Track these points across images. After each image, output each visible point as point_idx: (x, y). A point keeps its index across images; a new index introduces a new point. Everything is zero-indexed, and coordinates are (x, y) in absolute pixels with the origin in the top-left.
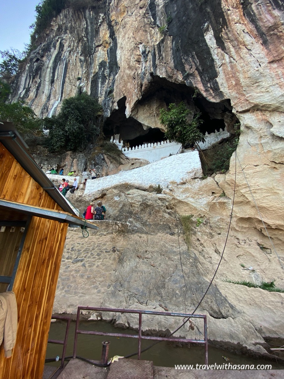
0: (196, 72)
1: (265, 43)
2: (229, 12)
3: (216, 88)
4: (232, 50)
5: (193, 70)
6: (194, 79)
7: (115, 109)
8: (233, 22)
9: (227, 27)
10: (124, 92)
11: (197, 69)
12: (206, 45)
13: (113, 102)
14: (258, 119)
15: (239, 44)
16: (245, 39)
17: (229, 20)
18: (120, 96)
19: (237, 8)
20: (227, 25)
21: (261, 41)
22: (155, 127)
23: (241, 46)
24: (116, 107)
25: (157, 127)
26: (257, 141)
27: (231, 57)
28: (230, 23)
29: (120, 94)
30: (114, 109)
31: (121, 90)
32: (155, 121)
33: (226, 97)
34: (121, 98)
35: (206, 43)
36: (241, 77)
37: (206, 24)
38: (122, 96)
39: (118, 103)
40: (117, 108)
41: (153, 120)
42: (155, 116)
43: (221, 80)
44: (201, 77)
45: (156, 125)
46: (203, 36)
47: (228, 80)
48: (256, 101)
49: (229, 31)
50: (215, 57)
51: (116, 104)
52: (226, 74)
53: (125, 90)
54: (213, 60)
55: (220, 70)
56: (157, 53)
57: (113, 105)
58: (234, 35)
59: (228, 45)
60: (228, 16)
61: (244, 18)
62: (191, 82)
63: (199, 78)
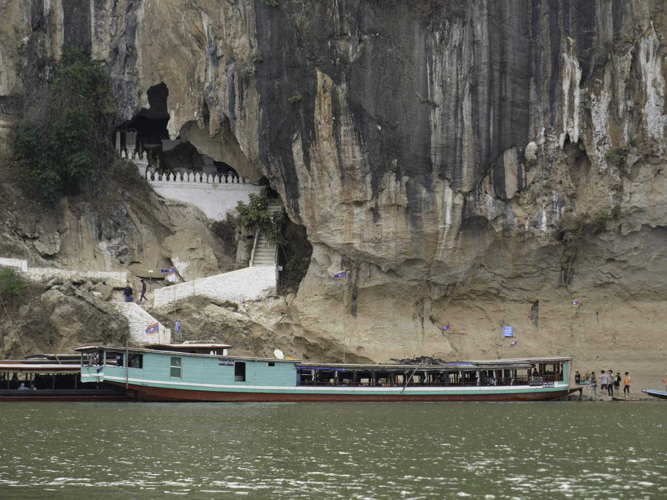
0: (281, 179)
1: (342, 178)
2: (319, 126)
3: (297, 211)
4: (316, 173)
5: (279, 175)
6: (279, 184)
7: (144, 110)
8: (322, 140)
9: (316, 143)
10: (162, 72)
11: (282, 176)
12: (293, 161)
13: (140, 94)
14: (324, 254)
15: (323, 169)
16: (329, 165)
17: (318, 136)
18: (154, 80)
19: (328, 123)
20: (316, 141)
21: (340, 174)
22: (221, 161)
23: (325, 173)
24: (145, 104)
25: (224, 161)
26: (319, 274)
27: (313, 180)
28: (319, 139)
29: (152, 74)
30: (143, 108)
31: (153, 63)
32: (222, 152)
33: (304, 224)
34: (155, 84)
35: (293, 157)
36: (316, 210)
37: (295, 136)
38: (158, 82)
39: (149, 92)
40: (148, 106)
41: (218, 148)
42: (221, 142)
43: (302, 202)
44: (286, 186)
45: (222, 158)
46: (291, 147)
47: (307, 208)
48: (324, 240)
49: (316, 150)
50: (299, 177)
51: (145, 97)
52: (307, 201)
53: (164, 68)
54: (297, 179)
55: (302, 192)
56: (237, 92)
57: (140, 99)
58: (320, 155)
59: (313, 164)
60: (318, 131)
61: (332, 138)
62: (275, 186)
63: (284, 187)
